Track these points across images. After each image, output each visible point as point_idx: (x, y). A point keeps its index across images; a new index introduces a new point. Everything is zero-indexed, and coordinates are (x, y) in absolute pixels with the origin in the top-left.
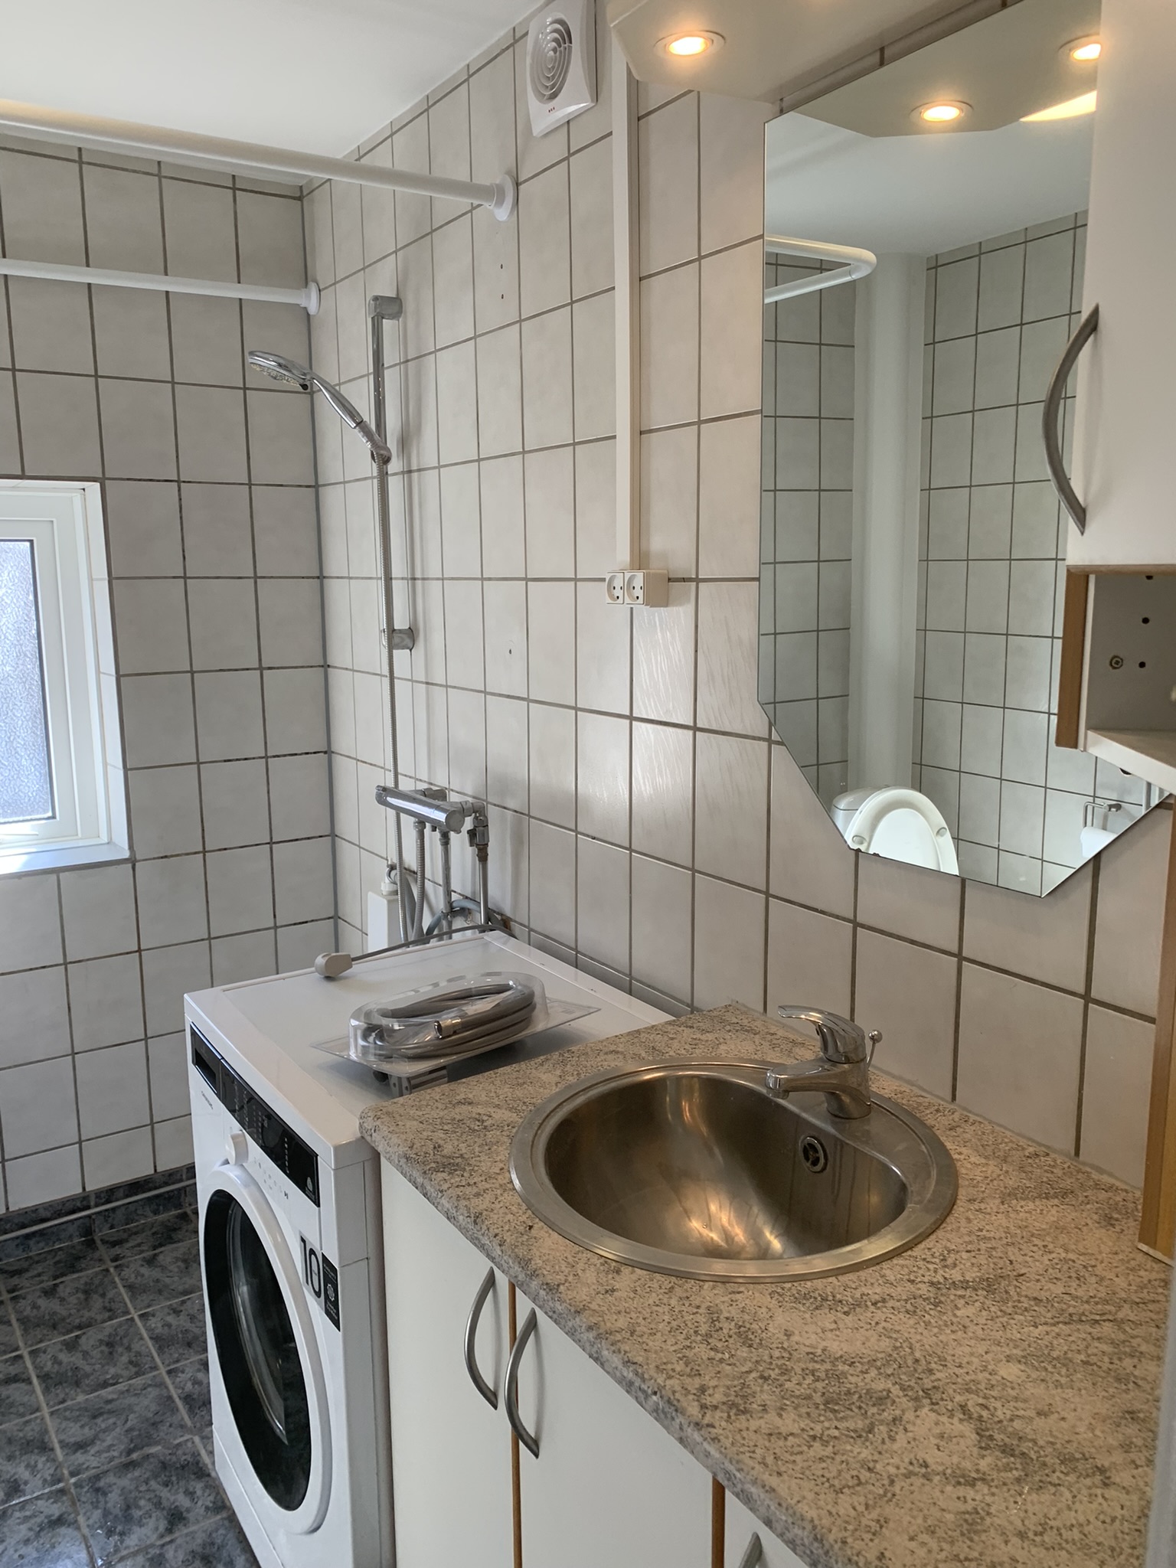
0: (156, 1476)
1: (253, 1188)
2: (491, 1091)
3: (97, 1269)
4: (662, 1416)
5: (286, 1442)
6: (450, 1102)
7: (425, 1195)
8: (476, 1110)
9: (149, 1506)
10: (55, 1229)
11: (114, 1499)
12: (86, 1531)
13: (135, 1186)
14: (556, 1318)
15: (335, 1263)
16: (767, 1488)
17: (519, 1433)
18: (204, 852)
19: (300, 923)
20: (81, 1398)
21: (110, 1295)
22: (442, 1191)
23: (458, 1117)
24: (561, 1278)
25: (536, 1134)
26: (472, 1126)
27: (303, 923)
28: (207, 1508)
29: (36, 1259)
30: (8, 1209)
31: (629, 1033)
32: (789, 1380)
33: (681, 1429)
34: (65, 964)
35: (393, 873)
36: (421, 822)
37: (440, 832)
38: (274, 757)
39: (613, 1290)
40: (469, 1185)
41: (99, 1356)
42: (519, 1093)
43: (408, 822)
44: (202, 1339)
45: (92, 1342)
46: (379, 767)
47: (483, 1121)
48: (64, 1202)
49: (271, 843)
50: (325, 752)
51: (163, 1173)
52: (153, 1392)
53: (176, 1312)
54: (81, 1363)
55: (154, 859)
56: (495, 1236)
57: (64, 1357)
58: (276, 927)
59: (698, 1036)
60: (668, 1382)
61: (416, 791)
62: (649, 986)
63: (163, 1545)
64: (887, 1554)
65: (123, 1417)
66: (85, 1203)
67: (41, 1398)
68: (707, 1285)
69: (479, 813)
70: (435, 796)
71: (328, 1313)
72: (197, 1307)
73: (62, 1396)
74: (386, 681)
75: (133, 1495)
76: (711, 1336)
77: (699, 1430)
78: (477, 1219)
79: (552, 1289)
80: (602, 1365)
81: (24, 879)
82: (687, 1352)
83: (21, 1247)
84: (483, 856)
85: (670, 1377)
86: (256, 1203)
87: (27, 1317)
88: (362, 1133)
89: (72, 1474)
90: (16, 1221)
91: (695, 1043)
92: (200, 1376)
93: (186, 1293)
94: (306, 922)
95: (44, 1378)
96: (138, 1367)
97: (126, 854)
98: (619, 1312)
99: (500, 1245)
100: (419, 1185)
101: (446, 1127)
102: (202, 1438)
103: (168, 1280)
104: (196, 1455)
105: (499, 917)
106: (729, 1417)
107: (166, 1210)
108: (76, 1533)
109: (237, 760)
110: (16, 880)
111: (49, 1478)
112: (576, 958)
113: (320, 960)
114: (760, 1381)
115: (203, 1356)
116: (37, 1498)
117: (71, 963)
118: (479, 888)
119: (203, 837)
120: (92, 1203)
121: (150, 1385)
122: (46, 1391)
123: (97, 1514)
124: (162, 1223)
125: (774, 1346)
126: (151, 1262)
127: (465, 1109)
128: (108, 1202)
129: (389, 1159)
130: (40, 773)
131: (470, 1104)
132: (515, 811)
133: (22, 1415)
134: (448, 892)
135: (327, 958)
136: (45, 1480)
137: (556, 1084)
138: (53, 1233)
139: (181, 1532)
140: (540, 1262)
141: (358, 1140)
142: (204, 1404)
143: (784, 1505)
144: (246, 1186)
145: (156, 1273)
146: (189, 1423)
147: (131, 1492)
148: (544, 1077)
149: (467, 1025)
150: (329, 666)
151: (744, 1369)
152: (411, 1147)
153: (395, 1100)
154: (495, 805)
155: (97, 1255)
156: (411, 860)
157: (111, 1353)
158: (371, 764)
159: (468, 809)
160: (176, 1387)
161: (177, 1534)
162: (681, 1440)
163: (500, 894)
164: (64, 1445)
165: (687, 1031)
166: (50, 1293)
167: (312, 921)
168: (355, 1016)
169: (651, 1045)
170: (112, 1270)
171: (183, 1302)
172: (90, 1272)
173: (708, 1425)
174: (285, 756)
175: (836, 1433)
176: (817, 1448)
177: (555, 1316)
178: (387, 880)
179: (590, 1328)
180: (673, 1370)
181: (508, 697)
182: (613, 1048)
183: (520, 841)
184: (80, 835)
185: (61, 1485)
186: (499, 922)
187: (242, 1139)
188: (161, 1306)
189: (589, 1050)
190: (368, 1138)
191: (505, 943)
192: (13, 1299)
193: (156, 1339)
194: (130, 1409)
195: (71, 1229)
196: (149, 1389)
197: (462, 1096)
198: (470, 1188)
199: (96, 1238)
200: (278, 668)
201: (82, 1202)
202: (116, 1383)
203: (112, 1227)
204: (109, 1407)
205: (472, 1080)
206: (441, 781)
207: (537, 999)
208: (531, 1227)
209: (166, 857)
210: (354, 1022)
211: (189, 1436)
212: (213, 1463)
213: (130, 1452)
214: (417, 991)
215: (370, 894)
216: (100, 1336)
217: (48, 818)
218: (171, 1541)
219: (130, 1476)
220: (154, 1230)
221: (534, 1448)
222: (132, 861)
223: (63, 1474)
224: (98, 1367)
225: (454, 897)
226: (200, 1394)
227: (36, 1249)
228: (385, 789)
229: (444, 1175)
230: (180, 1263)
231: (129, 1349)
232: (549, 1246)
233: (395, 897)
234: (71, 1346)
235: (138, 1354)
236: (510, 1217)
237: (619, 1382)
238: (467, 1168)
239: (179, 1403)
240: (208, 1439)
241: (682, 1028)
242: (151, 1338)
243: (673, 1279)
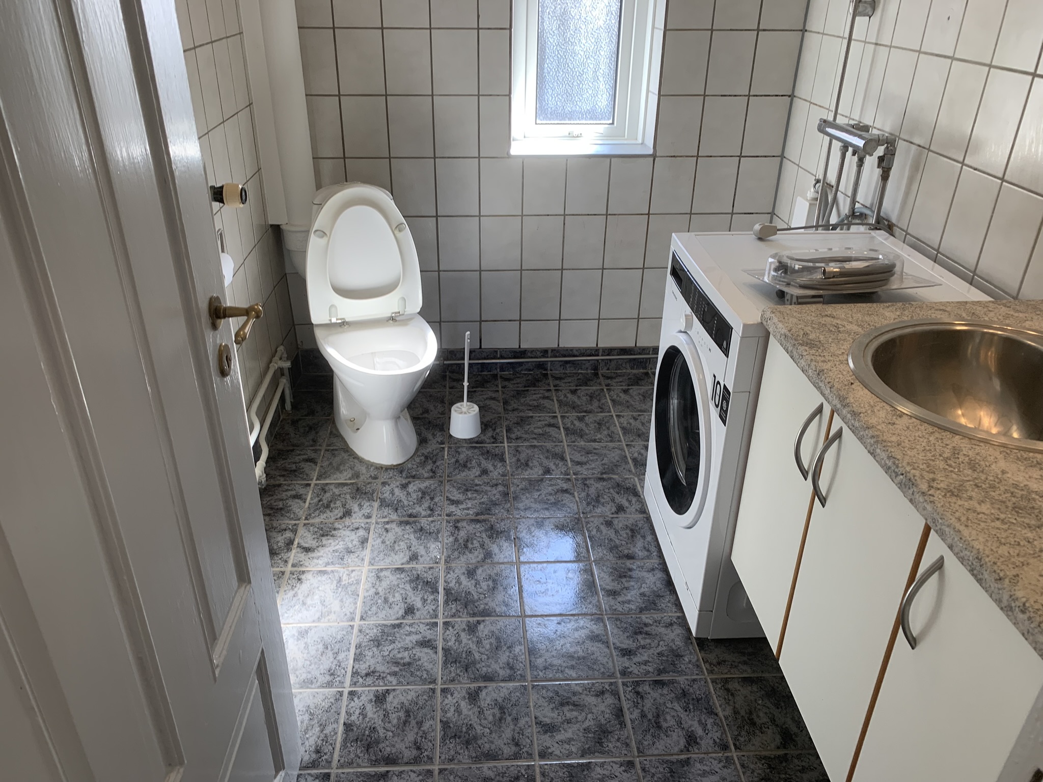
0: (613, 488)
1: (692, 346)
2: (848, 314)
3: (598, 388)
4: (903, 486)
5: (685, 484)
6: (820, 314)
7: (792, 357)
8: (835, 321)
9: (608, 499)
10: (580, 362)
11: (592, 491)
12: (577, 499)
13: (624, 351)
14: (854, 430)
15: (731, 390)
16: (956, 530)
17: (816, 492)
18: (698, 156)
19: (748, 213)
20: (582, 443)
21: (603, 401)
22: (802, 356)
23: (823, 322)
24: (864, 410)
25: (872, 340)
26: (831, 329)
27: (750, 213)
28: (636, 510)
29: (569, 375)
30: (558, 345)
31: (958, 302)
32: (994, 492)
33: (913, 494)
34: (607, 215)
35: (818, 185)
36: (846, 146)
37: (858, 157)
38: (754, 96)
39: (894, 424)
40: (820, 356)
41: (593, 427)
42: (867, 318)
43: (837, 145)
44: (647, 435)
45: (591, 420)
46: (825, 108)
47: (839, 328)
48: (587, 349)
49: (740, 156)
50: (789, 96)
51: (640, 348)
52: (619, 452)
53: (635, 419)
54: (584, 428)
55: (667, 156)
56: (829, 383)
57: (577, 423)
58: (732, 214)
59: (1012, 313)
60: (913, 471)
61: (848, 125)
62: (987, 281)
63: (612, 518)
64: (1021, 576)
65: (602, 458)
66: (596, 353)
67: (564, 437)
68: (957, 437)
69: (890, 143)
70: (860, 129)
71: (720, 416)
72: (646, 419)
73: (573, 439)
74: (845, 42)
75: (601, 492)
76: (950, 460)
77: (923, 496)
78: (820, 373)
79: (855, 414)
80: (874, 457)
81: (592, 159)
82: (931, 462)
83: (562, 367)
84: (885, 177)
85: (914, 469)
86: (692, 354)
87: (561, 400)
88: (761, 320)
89: (574, 474)
90: (562, 353)
91: (1007, 317)
92: (643, 451)
93: (641, 411)
94: (752, 214)
95: (566, 429)
96: (611, 437)
97: (651, 152)
98: (894, 434)
99: (830, 388)
100: (789, 351)
101: (814, 326)
102: (639, 479)
103: (633, 403)
104: (635, 486)
105: (886, 223)
106: (945, 495)
107: (638, 368)
108: (572, 498)
109: (730, 96)
110: (588, 159)
111: (563, 472)
112: (936, 256)
113: (757, 227)
114: (974, 487)
115: (646, 443)
116: (557, 478)
117: (610, 215)
118: (876, 202)
119: (699, 147)
120: (600, 354)
121: (616, 448)
122: (567, 435)
123: (583, 494)
124: (635, 375)
125: (992, 474)
126: (625, 391)
127: (828, 319)
128: (608, 355)
129: (774, 336)
130: (609, 93)
131: (833, 317)
132: (919, 146)
133: (555, 442)
134: (854, 201)
135: (761, 226)
136: (562, 472)
137: (894, 319)
138: (578, 364)
139: (621, 515)
140: (852, 401)
141: (758, 324)
142: (642, 465)
143: (964, 539)
144: (688, 344)
145: (627, 398)
146: (633, 471)
147: (600, 490)
148: (887, 314)
149: (842, 274)
150: (806, 31)
151: (965, 479)
152: (790, 331)
153: (786, 306)
154: (904, 140)
155: (598, 381)
156: (832, 178)
157: (599, 428)
158: (820, 106)
159: (883, 140)
160: (629, 453)
161: (620, 516)
162: (911, 501)
163: (891, 207)
164: (572, 460)
165: (1003, 308)
166: (574, 392)
167: (757, 213)
168: (773, 257)
169: (973, 311)
170: (605, 390)
171: (639, 415)
172: (594, 388)
173: (930, 495)
174: (761, 96)
175: (1014, 521)
176: (998, 524)
177: (853, 428)
178: (812, 190)
179: (873, 437)
180: (918, 467)
181: (937, 55)
182: (944, 308)
183: (917, 167)
184: (626, 137)
185: (569, 477)
186: (885, 225)
187: (691, 317)
188: (627, 414)
189: (924, 306)
190: (765, 323)
191: (886, 239)
192: (555, 390)
193: (623, 428)
194: (605, 455)
195: (588, 365)
196: (616, 450)
197: (829, 312)
198: (820, 358)
199: (599, 373)
200: (769, 30)
201: (595, 352)
202: (600, 442)
203: (608, 369)
204: (595, 451)
205: (838, 306)
206: (867, 121)
207: (897, 269)
208: (852, 384)
209: (674, 156)
210: (771, 260)
211: (633, 476)
212: (643, 492)
213: (602, 474)
214: (816, 250)
215: (799, 198)
216: (595, 419)
217: (610, 124)
218: (617, 518)
219: (601, 483)
220: (630, 377)
221: (823, 502)
222: (654, 156)
223: (570, 472)
224: (592, 432)
225: (857, 205)
226: (641, 460)
227: (570, 370)
228: (825, 121)
229: (807, 348)
230: (640, 396)
231: (608, 428)
232: (861, 396)
233: (816, 202)
234: (581, 419)
235: (613, 432)
236: (841, 376)
237: (882, 467)
238: (821, 348)
239: (630, 461)
240: (642, 481)
241: (1001, 306)
242: (620, 427)
243: (936, 429)
